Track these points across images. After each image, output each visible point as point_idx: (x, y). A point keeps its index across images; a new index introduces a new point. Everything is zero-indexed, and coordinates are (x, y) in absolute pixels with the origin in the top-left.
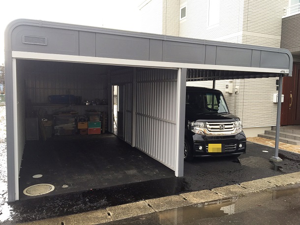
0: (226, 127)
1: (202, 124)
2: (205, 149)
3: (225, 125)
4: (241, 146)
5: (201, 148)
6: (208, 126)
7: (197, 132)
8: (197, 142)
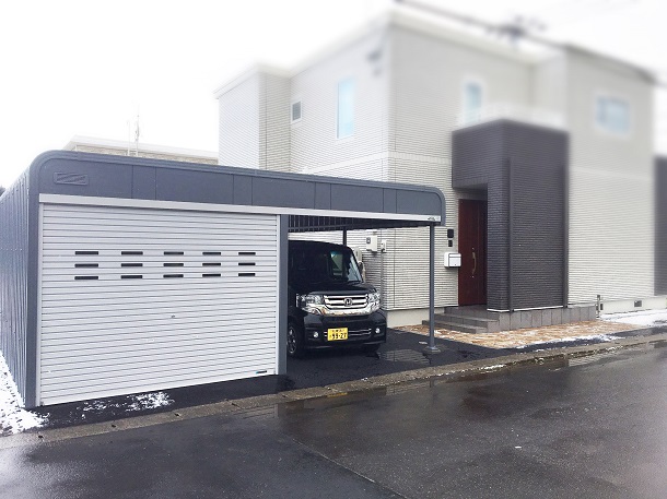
0: (354, 301)
1: (318, 298)
2: (323, 337)
3: (354, 298)
4: (378, 331)
5: (316, 335)
6: (327, 301)
7: (310, 310)
8: (311, 325)
